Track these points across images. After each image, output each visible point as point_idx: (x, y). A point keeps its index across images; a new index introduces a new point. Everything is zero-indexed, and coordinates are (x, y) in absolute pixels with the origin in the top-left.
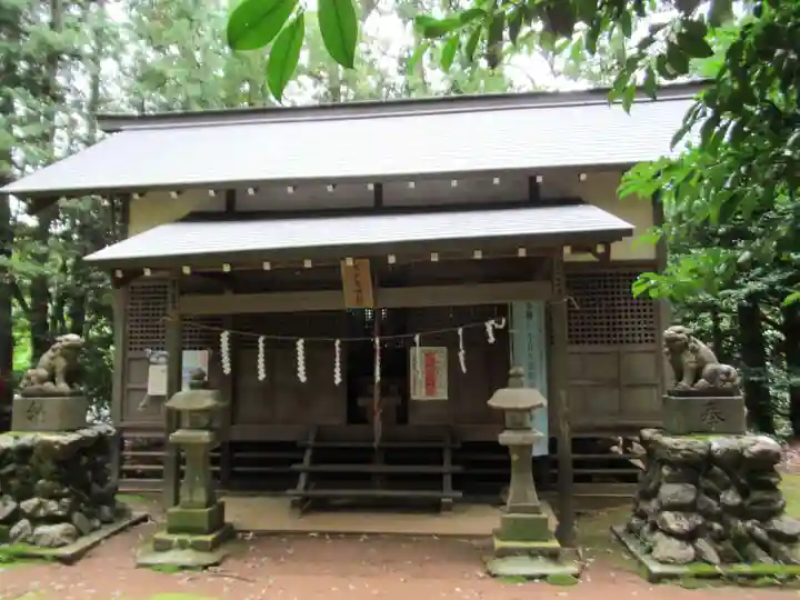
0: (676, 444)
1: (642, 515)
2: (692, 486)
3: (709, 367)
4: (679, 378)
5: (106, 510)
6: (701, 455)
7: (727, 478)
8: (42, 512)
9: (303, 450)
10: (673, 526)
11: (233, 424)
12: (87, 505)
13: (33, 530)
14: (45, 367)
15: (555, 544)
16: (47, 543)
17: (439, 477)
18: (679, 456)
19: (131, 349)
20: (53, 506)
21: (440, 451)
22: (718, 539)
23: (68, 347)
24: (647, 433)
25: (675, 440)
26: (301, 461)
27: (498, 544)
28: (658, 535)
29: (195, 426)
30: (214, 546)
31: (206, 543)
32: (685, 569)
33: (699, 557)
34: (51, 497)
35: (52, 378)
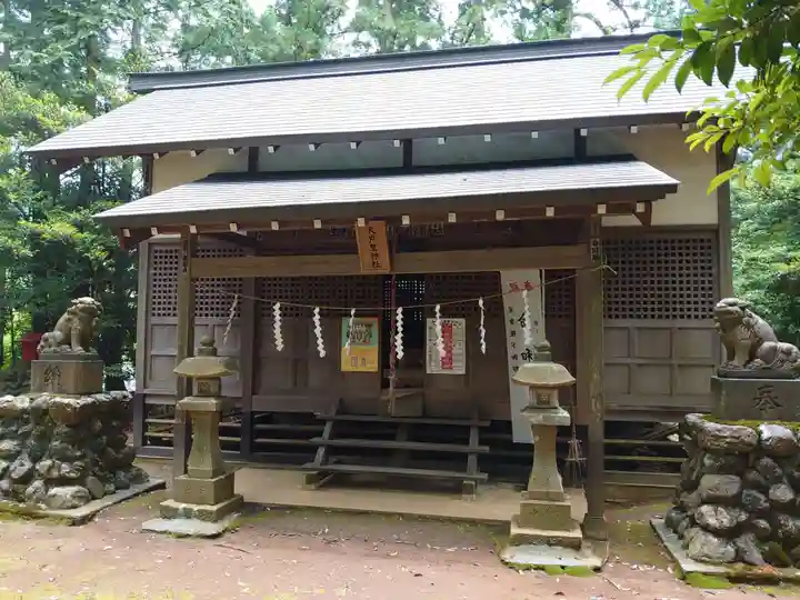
0: (719, 431)
1: (681, 508)
2: (737, 479)
3: (767, 345)
4: (731, 356)
5: (122, 475)
6: (750, 445)
7: (779, 471)
8: (55, 474)
9: (323, 422)
10: (712, 521)
11: (253, 394)
12: (102, 469)
13: (47, 491)
14: (61, 330)
15: (577, 534)
16: (58, 504)
17: (463, 457)
18: (722, 444)
19: (154, 315)
20: (65, 468)
21: (467, 429)
22: (762, 538)
23: (82, 310)
24: (692, 418)
25: (719, 426)
26: (320, 434)
27: (514, 530)
28: (695, 531)
29: (204, 394)
30: (218, 516)
31: (211, 513)
32: (721, 569)
33: (739, 557)
34: (64, 459)
35: (67, 341)
